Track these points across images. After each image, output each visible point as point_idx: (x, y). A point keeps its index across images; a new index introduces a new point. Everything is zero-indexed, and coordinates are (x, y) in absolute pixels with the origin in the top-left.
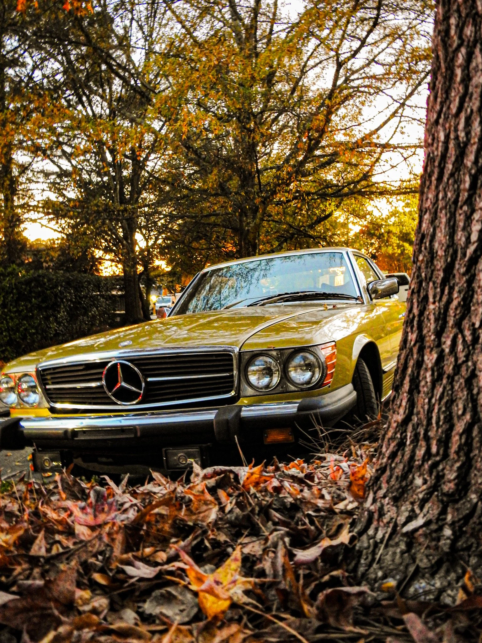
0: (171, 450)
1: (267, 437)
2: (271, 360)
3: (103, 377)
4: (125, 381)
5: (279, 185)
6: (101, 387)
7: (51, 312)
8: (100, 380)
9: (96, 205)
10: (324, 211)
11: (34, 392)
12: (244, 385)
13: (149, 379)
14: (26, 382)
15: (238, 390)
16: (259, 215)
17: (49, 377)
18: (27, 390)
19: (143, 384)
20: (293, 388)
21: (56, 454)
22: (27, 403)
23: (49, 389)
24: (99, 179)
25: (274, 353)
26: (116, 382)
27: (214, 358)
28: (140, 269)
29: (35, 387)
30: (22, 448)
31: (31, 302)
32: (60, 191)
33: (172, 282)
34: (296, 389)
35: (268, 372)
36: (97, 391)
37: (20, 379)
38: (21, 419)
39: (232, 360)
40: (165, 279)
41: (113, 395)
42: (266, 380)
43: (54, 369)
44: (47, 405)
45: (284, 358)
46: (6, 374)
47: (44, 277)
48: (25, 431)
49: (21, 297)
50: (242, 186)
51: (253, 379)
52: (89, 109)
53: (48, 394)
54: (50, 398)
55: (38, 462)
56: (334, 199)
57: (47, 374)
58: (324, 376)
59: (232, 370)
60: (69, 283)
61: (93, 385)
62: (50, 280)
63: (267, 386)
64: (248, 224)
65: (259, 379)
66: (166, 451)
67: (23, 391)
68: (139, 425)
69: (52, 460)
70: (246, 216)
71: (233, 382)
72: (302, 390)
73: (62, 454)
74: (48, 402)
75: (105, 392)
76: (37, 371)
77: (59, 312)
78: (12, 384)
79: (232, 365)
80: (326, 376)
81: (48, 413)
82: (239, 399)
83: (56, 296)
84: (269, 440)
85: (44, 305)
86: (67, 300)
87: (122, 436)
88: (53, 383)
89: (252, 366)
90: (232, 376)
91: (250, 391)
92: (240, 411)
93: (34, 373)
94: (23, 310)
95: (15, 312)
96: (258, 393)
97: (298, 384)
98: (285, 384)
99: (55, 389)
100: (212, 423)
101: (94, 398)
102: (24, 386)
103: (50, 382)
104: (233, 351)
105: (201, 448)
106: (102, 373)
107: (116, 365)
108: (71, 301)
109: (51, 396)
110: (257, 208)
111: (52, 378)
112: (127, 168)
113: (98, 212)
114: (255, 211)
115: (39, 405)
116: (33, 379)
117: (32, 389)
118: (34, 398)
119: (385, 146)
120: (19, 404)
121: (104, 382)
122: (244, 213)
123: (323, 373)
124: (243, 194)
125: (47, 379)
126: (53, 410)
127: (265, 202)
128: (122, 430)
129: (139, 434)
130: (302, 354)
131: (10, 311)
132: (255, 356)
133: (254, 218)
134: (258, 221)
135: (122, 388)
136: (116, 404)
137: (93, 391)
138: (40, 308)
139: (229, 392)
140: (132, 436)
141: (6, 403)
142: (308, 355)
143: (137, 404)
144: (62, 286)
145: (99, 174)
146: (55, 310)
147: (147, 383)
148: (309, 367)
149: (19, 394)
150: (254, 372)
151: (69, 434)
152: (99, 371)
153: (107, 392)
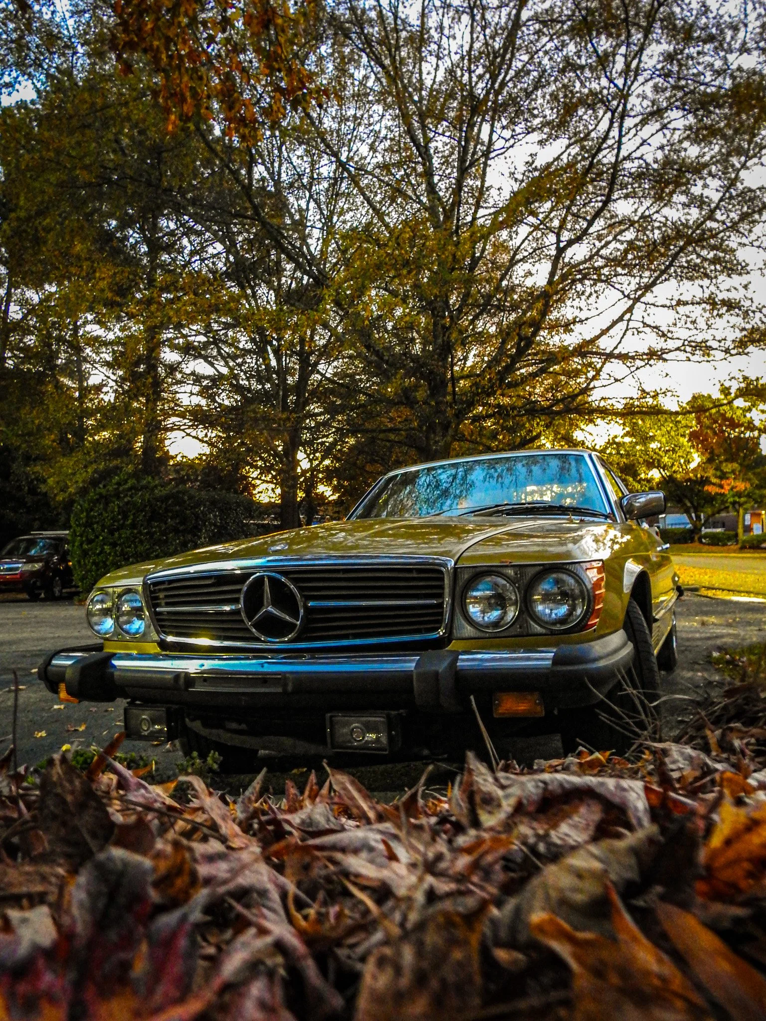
0: (340, 718)
1: (499, 705)
2: (504, 582)
3: (242, 597)
4: (274, 605)
5: (478, 394)
6: (236, 612)
7: (189, 537)
8: (236, 601)
9: (254, 412)
10: (531, 431)
11: (140, 617)
12: (460, 620)
13: (310, 604)
14: (127, 601)
15: (450, 628)
16: (451, 432)
17: (162, 595)
18: (128, 613)
19: (302, 611)
20: (538, 629)
21: (161, 711)
22: (127, 632)
23: (161, 613)
24: (260, 387)
25: (510, 572)
26: (261, 605)
27: (415, 575)
28: (301, 494)
29: (140, 609)
30: (111, 699)
31: (166, 523)
32: (212, 398)
33: (338, 512)
34: (543, 631)
35: (499, 601)
36: (230, 618)
37: (120, 596)
38: (113, 656)
39: (442, 579)
40: (330, 508)
41: (254, 626)
42: (495, 614)
43: (171, 582)
44: (156, 637)
45: (526, 580)
46: (101, 589)
47: (184, 494)
48: (116, 673)
49: (155, 516)
50: (432, 395)
51: (474, 610)
52: (253, 302)
53: (159, 620)
54: (162, 626)
55: (133, 722)
56: (543, 418)
57: (160, 590)
58: (589, 613)
59: (441, 596)
60: (214, 503)
61: (227, 608)
62: (191, 498)
63: (496, 624)
64: (436, 442)
65: (483, 612)
66: (331, 717)
67: (123, 614)
68: (291, 673)
69: (154, 721)
70: (434, 433)
71: (441, 614)
72: (553, 633)
73: (168, 711)
74: (158, 633)
75: (242, 621)
76: (145, 584)
77: (200, 538)
78: (109, 604)
79: (442, 587)
80: (592, 613)
81: (154, 649)
82: (450, 642)
83: (197, 517)
84: (501, 710)
85: (182, 528)
86: (211, 524)
87: (263, 690)
88: (168, 604)
89: (473, 590)
90: (441, 605)
91: (468, 631)
92: (456, 660)
93: (140, 589)
94: (155, 532)
95: (147, 533)
96: (483, 635)
97: (547, 623)
98: (527, 622)
99: (169, 613)
100: (412, 676)
101: (225, 629)
102: (126, 607)
103: (163, 602)
104: (445, 566)
105: (388, 717)
106: (239, 591)
107: (261, 578)
108: (215, 525)
109: (161, 623)
110: (449, 423)
111: (166, 597)
112: (293, 375)
113: (256, 420)
114: (446, 427)
115: (144, 637)
116: (138, 597)
117: (137, 612)
118: (138, 625)
119: (610, 356)
120: (115, 633)
121: (240, 606)
122: (432, 428)
123: (588, 607)
124: (433, 403)
125: (157, 598)
126: (163, 645)
127: (460, 416)
128: (264, 679)
129: (290, 688)
130: (554, 576)
131: (140, 533)
132: (478, 575)
133: (444, 436)
134: (449, 438)
135: (269, 616)
136: (258, 640)
137: (225, 618)
138: (176, 531)
139: (436, 629)
140: (280, 690)
141: (98, 632)
142: (564, 577)
143: (290, 641)
144: (205, 506)
145: (260, 381)
146: (195, 535)
147: (306, 608)
148: (566, 596)
149: (117, 620)
150: (478, 600)
151: (182, 681)
152: (238, 587)
153: (246, 620)
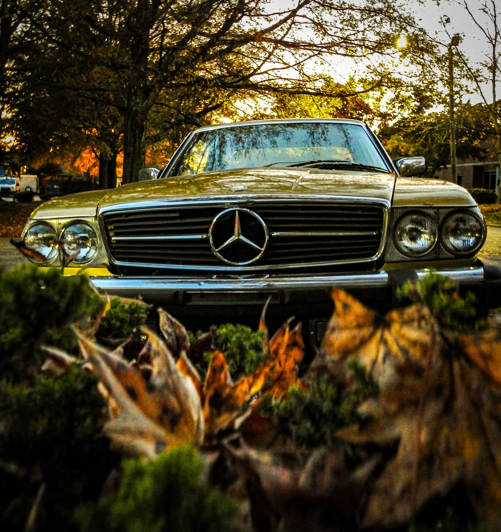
0: (322, 322)
3: (211, 227)
4: (245, 234)
6: (204, 241)
8: (205, 231)
12: (391, 248)
13: (275, 234)
20: (448, 254)
23: (117, 242)
25: (431, 212)
41: (220, 252)
44: (106, 262)
45: (442, 218)
57: (113, 222)
59: (380, 228)
64: (137, 104)
74: (110, 259)
75: (210, 248)
79: (380, 222)
82: (383, 264)
87: (259, 302)
90: (378, 236)
91: (397, 256)
99: (125, 241)
101: (183, 255)
104: (385, 205)
106: (208, 223)
107: (232, 213)
121: (209, 235)
128: (260, 294)
129: (287, 300)
130: (461, 215)
132: (406, 213)
137: (188, 246)
140: (277, 302)
143: (251, 264)
151: (180, 297)
152: (208, 219)
153: (213, 247)
